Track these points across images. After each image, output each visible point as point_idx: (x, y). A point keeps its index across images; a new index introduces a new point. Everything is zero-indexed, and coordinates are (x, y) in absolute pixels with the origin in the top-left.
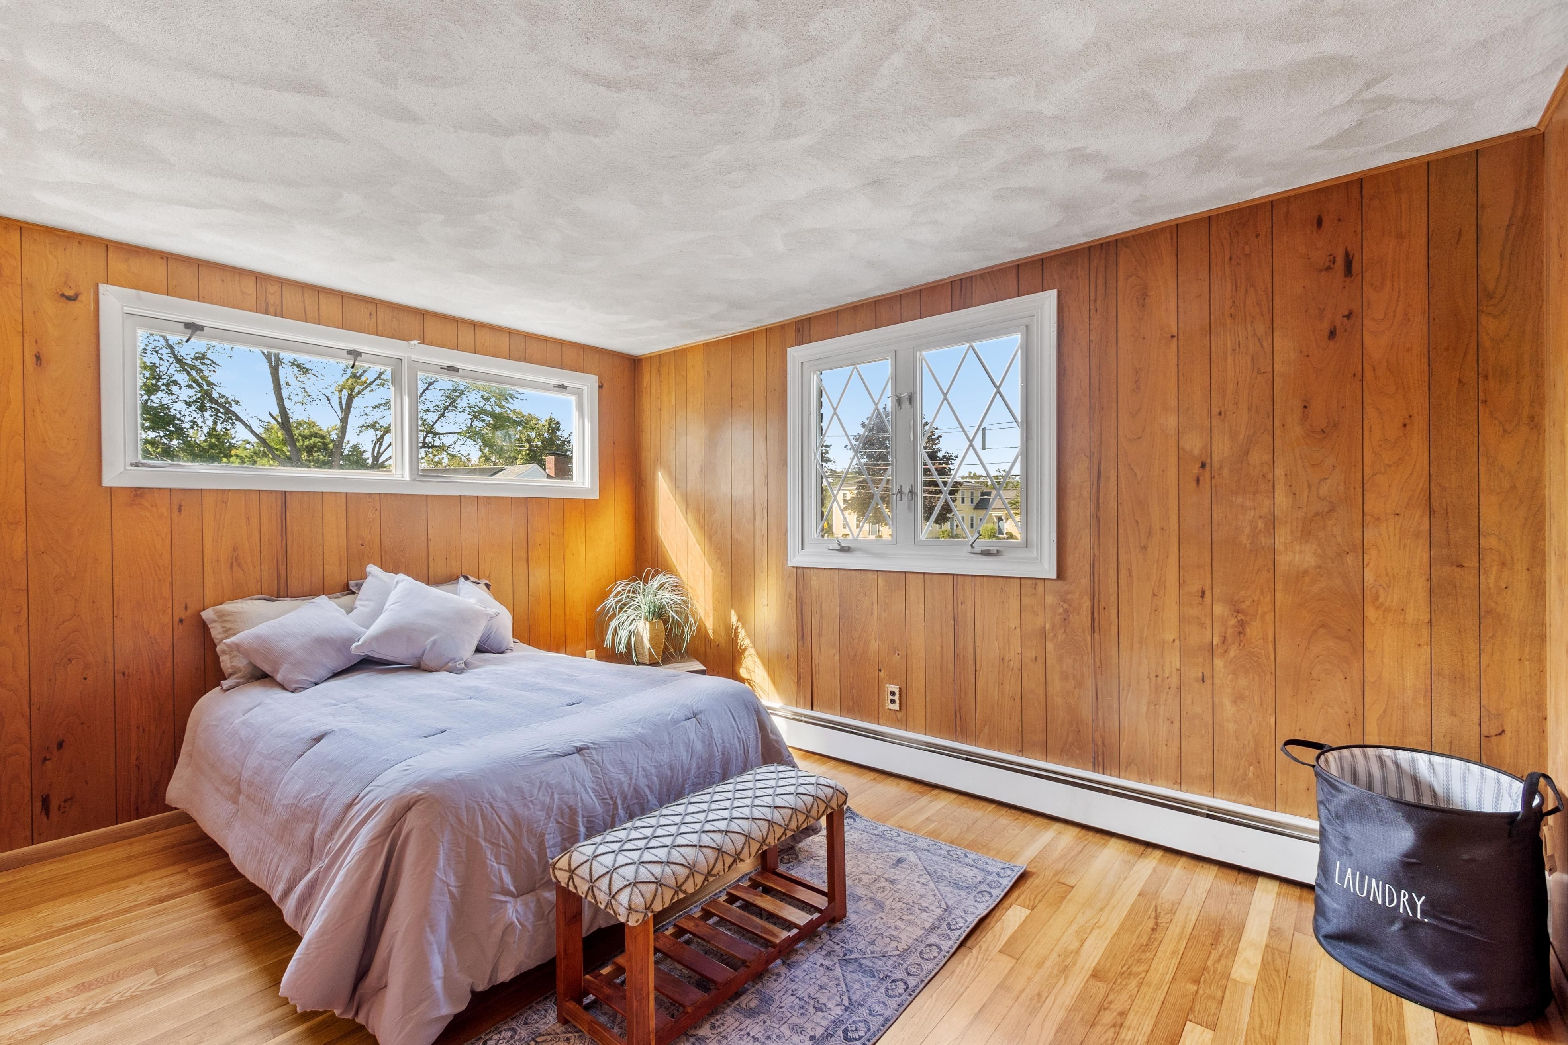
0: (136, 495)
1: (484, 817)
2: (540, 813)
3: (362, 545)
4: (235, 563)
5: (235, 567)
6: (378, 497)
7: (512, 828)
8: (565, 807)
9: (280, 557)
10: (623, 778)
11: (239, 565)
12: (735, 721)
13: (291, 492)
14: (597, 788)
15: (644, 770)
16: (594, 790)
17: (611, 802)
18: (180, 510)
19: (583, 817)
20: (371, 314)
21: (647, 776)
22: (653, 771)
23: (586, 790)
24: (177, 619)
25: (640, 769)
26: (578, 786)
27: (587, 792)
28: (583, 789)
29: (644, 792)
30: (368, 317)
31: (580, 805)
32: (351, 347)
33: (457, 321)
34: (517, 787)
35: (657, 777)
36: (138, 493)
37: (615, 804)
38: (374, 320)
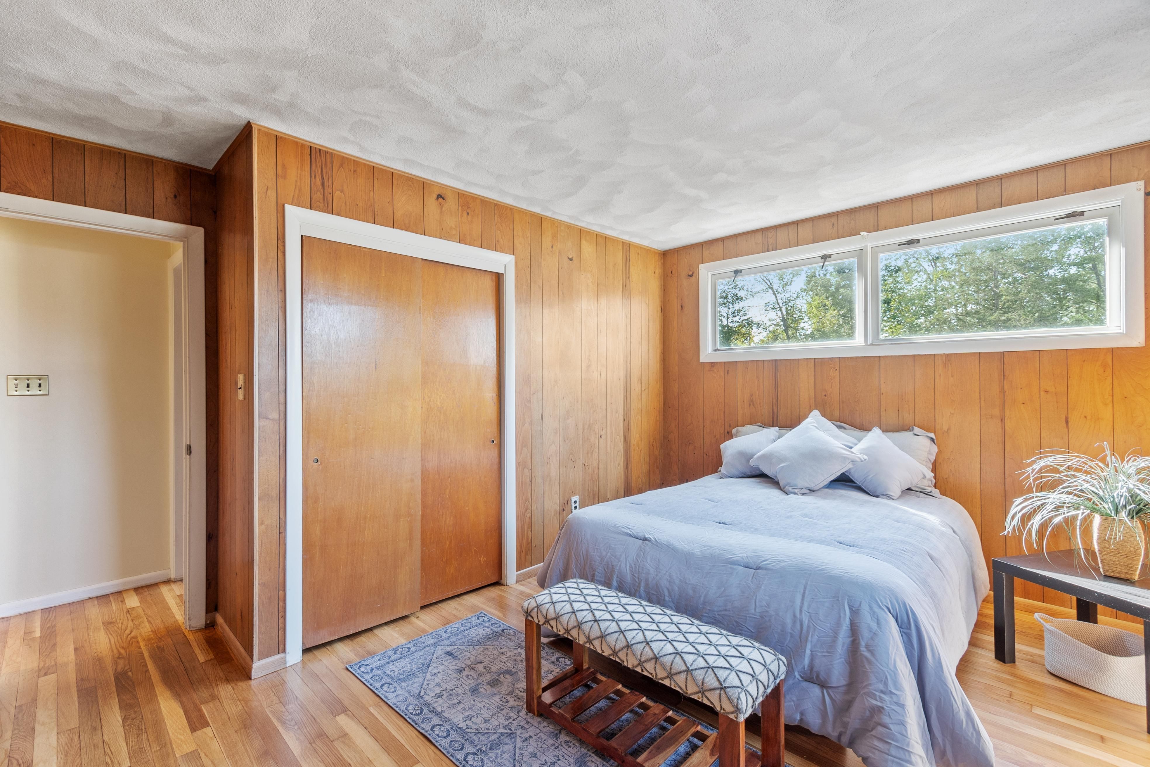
0: (712, 366)
1: (577, 542)
2: (598, 558)
3: (826, 396)
4: (751, 404)
5: (752, 406)
6: (837, 360)
7: (585, 556)
8: (610, 564)
9: (774, 401)
10: (652, 571)
11: (753, 405)
12: (803, 599)
13: (780, 360)
14: (633, 565)
15: (670, 576)
16: (630, 564)
17: (637, 580)
18: (728, 373)
19: (618, 577)
20: (833, 224)
21: (670, 582)
22: (677, 582)
23: (626, 562)
24: (726, 431)
25: (668, 573)
26: (623, 556)
27: (626, 564)
28: (624, 561)
29: (663, 591)
30: (831, 227)
31: (618, 568)
32: (822, 253)
33: (911, 198)
34: (596, 538)
35: (678, 588)
36: (713, 365)
37: (640, 584)
38: (836, 228)
